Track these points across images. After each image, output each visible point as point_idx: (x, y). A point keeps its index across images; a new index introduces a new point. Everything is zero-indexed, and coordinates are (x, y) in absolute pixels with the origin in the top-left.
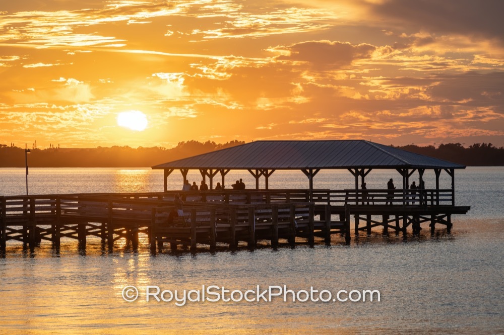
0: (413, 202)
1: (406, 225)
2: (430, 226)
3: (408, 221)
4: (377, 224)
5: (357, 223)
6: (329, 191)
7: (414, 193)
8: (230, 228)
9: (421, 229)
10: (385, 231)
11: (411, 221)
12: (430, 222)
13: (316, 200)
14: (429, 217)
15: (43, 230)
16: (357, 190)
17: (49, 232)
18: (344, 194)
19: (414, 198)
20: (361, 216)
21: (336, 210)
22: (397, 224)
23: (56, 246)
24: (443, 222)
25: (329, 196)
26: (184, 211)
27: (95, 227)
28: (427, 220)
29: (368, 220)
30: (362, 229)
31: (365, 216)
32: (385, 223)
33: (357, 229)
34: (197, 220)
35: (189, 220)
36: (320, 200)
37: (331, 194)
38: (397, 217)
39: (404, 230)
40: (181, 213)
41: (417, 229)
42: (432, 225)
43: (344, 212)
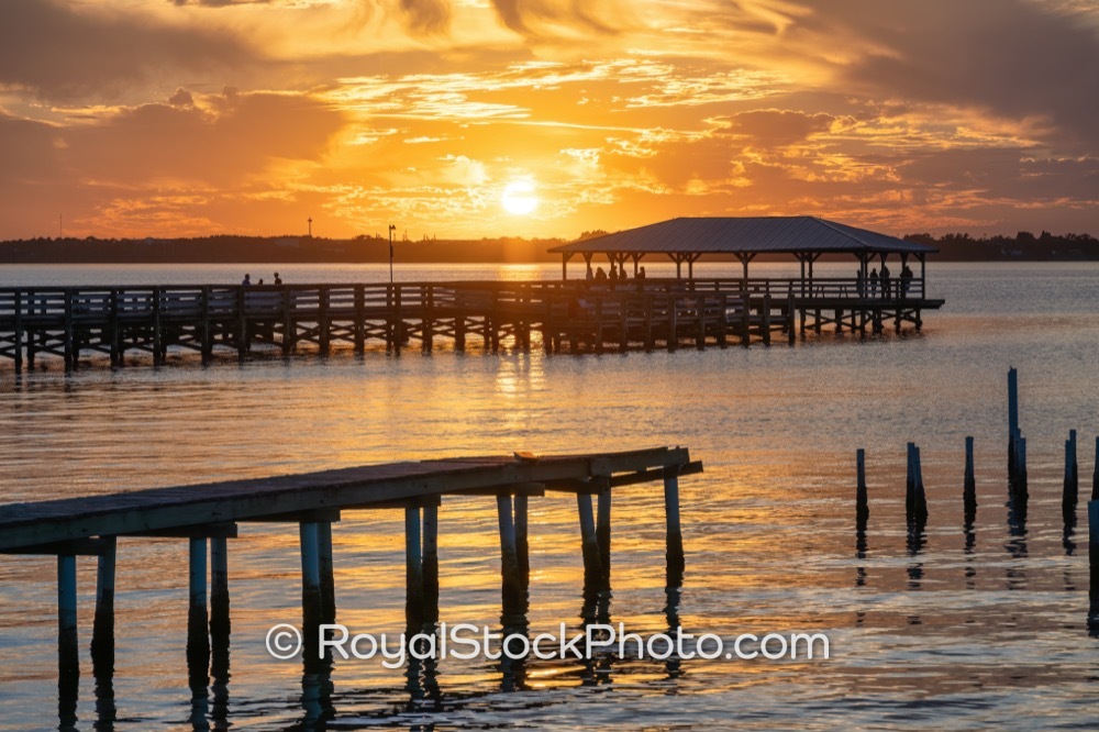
0: (874, 294)
1: (864, 322)
2: (895, 323)
3: (867, 317)
4: (828, 321)
5: (803, 320)
6: (767, 280)
7: (874, 283)
8: (645, 323)
9: (883, 327)
10: (838, 329)
11: (870, 317)
12: (894, 319)
13: (752, 292)
14: (894, 312)
15: (411, 326)
16: (803, 279)
17: (418, 328)
18: (788, 283)
19: (874, 289)
20: (807, 311)
21: (777, 304)
22: (854, 320)
23: (427, 346)
24: (911, 319)
25: (767, 286)
26: (588, 302)
27: (475, 323)
28: (890, 316)
29: (818, 316)
30: (810, 327)
31: (813, 312)
32: (838, 319)
33: (803, 327)
34: (603, 312)
35: (594, 313)
36: (757, 291)
37: (771, 283)
38: (853, 312)
39: (862, 328)
40: (583, 303)
41: (878, 327)
42: (897, 323)
43: (787, 306)
